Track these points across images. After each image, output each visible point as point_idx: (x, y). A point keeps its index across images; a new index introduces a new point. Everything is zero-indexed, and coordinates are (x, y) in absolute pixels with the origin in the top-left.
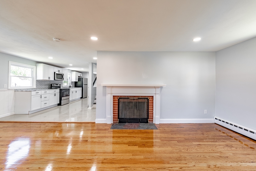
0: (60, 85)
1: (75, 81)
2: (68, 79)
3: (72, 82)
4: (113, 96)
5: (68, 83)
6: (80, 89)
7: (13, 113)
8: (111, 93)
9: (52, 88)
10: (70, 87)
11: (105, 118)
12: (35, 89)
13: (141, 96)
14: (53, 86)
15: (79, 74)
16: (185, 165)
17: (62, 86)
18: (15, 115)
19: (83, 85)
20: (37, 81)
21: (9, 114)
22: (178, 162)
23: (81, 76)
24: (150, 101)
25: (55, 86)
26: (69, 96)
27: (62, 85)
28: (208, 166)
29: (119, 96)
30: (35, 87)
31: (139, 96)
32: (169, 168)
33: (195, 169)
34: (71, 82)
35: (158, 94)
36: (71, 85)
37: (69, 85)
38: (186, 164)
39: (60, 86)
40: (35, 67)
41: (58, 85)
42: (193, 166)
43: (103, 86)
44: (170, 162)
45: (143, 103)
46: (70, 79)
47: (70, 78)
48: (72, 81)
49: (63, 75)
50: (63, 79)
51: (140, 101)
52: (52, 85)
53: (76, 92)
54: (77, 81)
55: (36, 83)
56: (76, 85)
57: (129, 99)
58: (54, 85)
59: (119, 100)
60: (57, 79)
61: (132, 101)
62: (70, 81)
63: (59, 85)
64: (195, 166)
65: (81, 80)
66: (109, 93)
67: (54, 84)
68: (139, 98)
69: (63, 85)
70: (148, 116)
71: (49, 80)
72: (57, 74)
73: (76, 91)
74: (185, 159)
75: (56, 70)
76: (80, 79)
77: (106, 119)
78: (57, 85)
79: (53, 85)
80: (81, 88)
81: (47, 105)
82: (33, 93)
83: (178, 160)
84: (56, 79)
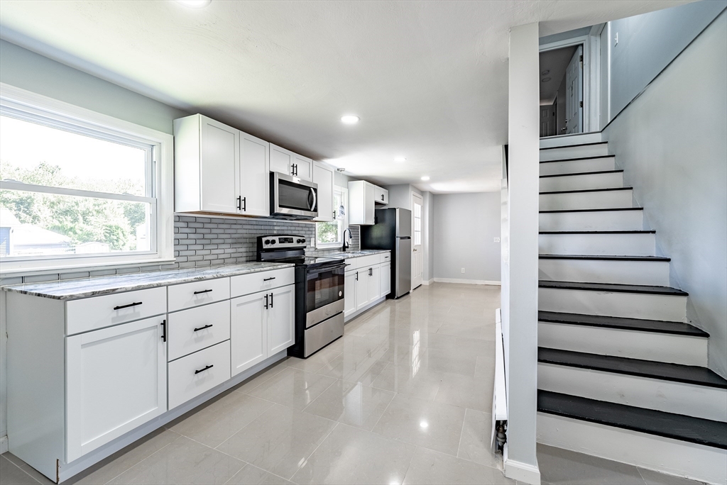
0: (304, 241)
1: (363, 223)
2: (338, 213)
3: (352, 228)
5: (336, 234)
6: (384, 260)
9: (264, 255)
10: (344, 248)
12: (162, 265)
14: (265, 246)
15: (377, 194)
17: (312, 245)
19: (398, 240)
20: (179, 218)
23: (385, 202)
25: (277, 245)
26: (343, 297)
27: (313, 239)
30: (168, 254)
34: (346, 227)
36: (349, 241)
37: (340, 240)
39: (301, 245)
40: (166, 138)
41: (291, 241)
46: (342, 213)
47: (345, 210)
48: (352, 223)
49: (315, 190)
50: (316, 210)
52: (264, 239)
53: (371, 274)
54: (372, 222)
55: (172, 230)
56: (366, 239)
58: (273, 242)
60: (285, 211)
62: (343, 221)
63: (299, 241)
65: (388, 216)
67: (270, 238)
69: (318, 242)
71: (243, 212)
72: (281, 181)
73: (371, 269)
75: (282, 164)
76: (382, 213)
78: (286, 240)
79: (267, 242)
80: (388, 253)
84: (278, 210)
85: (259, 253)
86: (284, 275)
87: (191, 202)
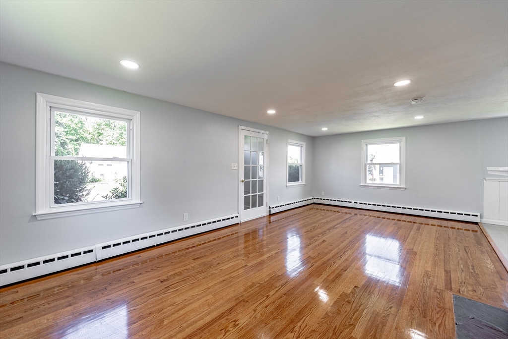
16: (267, 303)
22: (277, 303)
28: (237, 323)
32: (279, 289)
33: (252, 305)
38: (266, 307)
42: (256, 309)
44: (284, 297)
64: (255, 311)
74: (272, 314)
83: (279, 306)
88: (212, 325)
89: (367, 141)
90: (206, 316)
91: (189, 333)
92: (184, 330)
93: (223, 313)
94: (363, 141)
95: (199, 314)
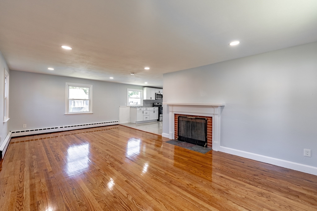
0: (162, 104)
4: (175, 114)
7: (130, 122)
8: (172, 111)
11: (168, 133)
12: (141, 106)
13: (199, 116)
18: (130, 123)
20: (144, 100)
21: (127, 122)
24: (209, 122)
29: (179, 114)
31: (197, 116)
35: (217, 115)
40: (142, 90)
41: (159, 104)
43: (167, 105)
45: (201, 124)
51: (198, 121)
55: (143, 102)
57: (187, 119)
59: (179, 117)
61: (190, 120)
66: (170, 111)
67: (155, 103)
68: (197, 118)
70: (206, 139)
71: (151, 99)
72: (157, 94)
75: (157, 91)
77: (169, 135)
81: (148, 119)
82: (138, 109)
84: (156, 99)
85: (154, 106)
86: (157, 108)
87: (145, 98)
88: (193, 193)
89: (69, 83)
90: (186, 196)
91: (203, 202)
92: (201, 205)
93: (183, 189)
94: (67, 83)
95: (185, 200)
